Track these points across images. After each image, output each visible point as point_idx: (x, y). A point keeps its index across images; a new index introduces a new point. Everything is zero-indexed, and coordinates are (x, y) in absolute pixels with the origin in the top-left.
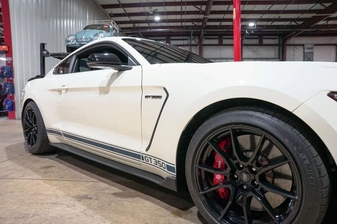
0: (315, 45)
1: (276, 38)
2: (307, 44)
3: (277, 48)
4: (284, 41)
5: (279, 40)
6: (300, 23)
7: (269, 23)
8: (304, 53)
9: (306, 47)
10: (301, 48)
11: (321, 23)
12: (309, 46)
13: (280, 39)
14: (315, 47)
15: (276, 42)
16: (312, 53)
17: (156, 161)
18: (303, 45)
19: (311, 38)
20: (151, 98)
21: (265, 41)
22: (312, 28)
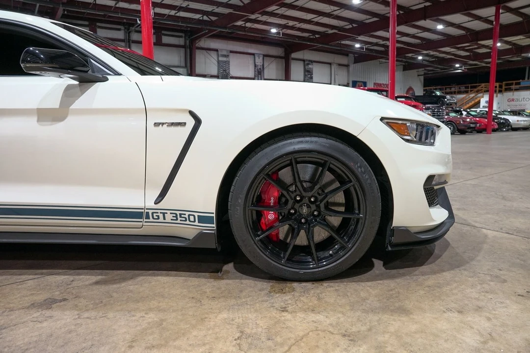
0: (231, 52)
1: (181, 37)
2: (222, 50)
3: (183, 50)
4: (192, 42)
5: (185, 39)
6: (214, 18)
7: (173, 13)
8: (219, 62)
9: (220, 53)
10: (214, 54)
11: (239, 23)
12: (225, 53)
13: (187, 38)
14: (232, 54)
15: (181, 41)
16: (228, 63)
17: (175, 215)
18: (217, 50)
19: (226, 41)
20: (165, 126)
21: (165, 40)
22: (230, 28)
